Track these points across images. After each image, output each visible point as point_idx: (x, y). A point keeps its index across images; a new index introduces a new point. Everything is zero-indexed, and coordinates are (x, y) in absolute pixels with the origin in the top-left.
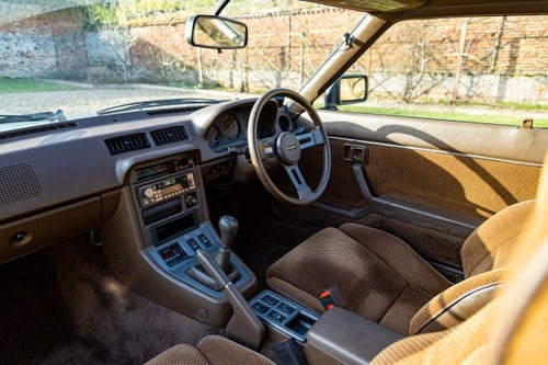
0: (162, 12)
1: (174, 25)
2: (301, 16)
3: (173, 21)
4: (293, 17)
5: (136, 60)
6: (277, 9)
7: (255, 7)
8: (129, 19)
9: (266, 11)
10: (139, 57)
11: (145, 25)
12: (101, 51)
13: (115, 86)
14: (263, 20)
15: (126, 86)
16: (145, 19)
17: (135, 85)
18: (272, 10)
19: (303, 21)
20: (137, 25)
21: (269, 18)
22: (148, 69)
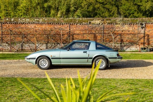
4: (3, 24)
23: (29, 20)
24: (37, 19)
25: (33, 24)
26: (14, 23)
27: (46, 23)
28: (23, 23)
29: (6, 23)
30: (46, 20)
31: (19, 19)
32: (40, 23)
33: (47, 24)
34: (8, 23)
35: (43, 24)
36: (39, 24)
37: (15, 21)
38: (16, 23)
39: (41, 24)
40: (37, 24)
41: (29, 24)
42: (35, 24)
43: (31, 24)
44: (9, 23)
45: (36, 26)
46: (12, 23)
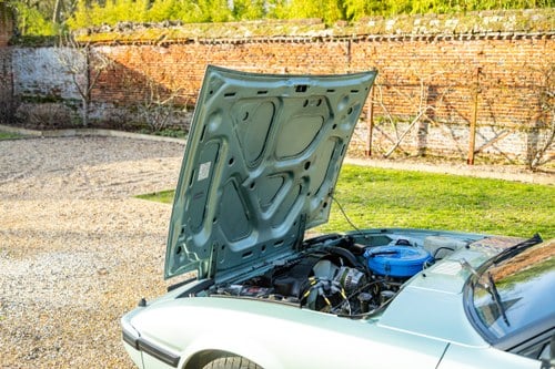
0: (147, 26)
1: (166, 45)
2: (367, 43)
3: (164, 40)
4: (354, 45)
5: (98, 92)
6: (330, 32)
7: (296, 28)
8: (90, 33)
9: (313, 34)
10: (102, 87)
11: (118, 43)
12: (38, 76)
13: (72, 132)
14: (308, 45)
15: (89, 132)
16: (117, 35)
17: (103, 132)
18: (323, 33)
19: (369, 51)
20: (105, 43)
21: (318, 44)
22: (117, 106)
23: (456, 22)
24: (495, 19)
25: (473, 38)
26: (393, 40)
27: (535, 33)
28: (431, 39)
29: (364, 39)
30: (535, 18)
31: (417, 22)
32: (505, 34)
33: (539, 37)
34: (370, 40)
35: (519, 37)
36: (500, 38)
37: (398, 31)
38: (400, 39)
39: (510, 38)
40: (491, 38)
41: (455, 39)
42: (482, 38)
43: (465, 38)
44: (377, 39)
45: (487, 51)
46: (385, 40)
